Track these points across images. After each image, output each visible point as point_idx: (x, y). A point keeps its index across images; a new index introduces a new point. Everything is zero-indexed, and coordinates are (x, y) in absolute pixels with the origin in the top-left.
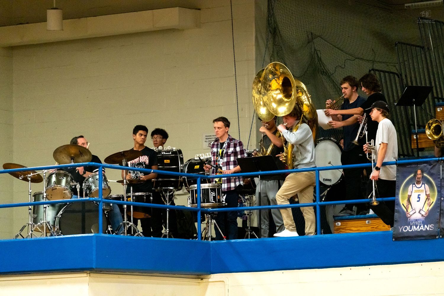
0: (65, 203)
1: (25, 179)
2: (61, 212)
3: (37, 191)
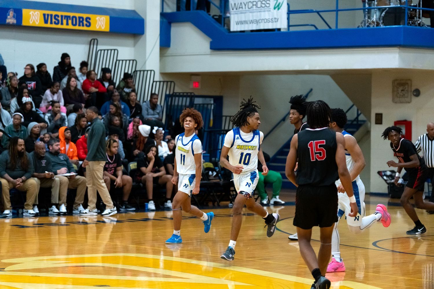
2: (384, 13)
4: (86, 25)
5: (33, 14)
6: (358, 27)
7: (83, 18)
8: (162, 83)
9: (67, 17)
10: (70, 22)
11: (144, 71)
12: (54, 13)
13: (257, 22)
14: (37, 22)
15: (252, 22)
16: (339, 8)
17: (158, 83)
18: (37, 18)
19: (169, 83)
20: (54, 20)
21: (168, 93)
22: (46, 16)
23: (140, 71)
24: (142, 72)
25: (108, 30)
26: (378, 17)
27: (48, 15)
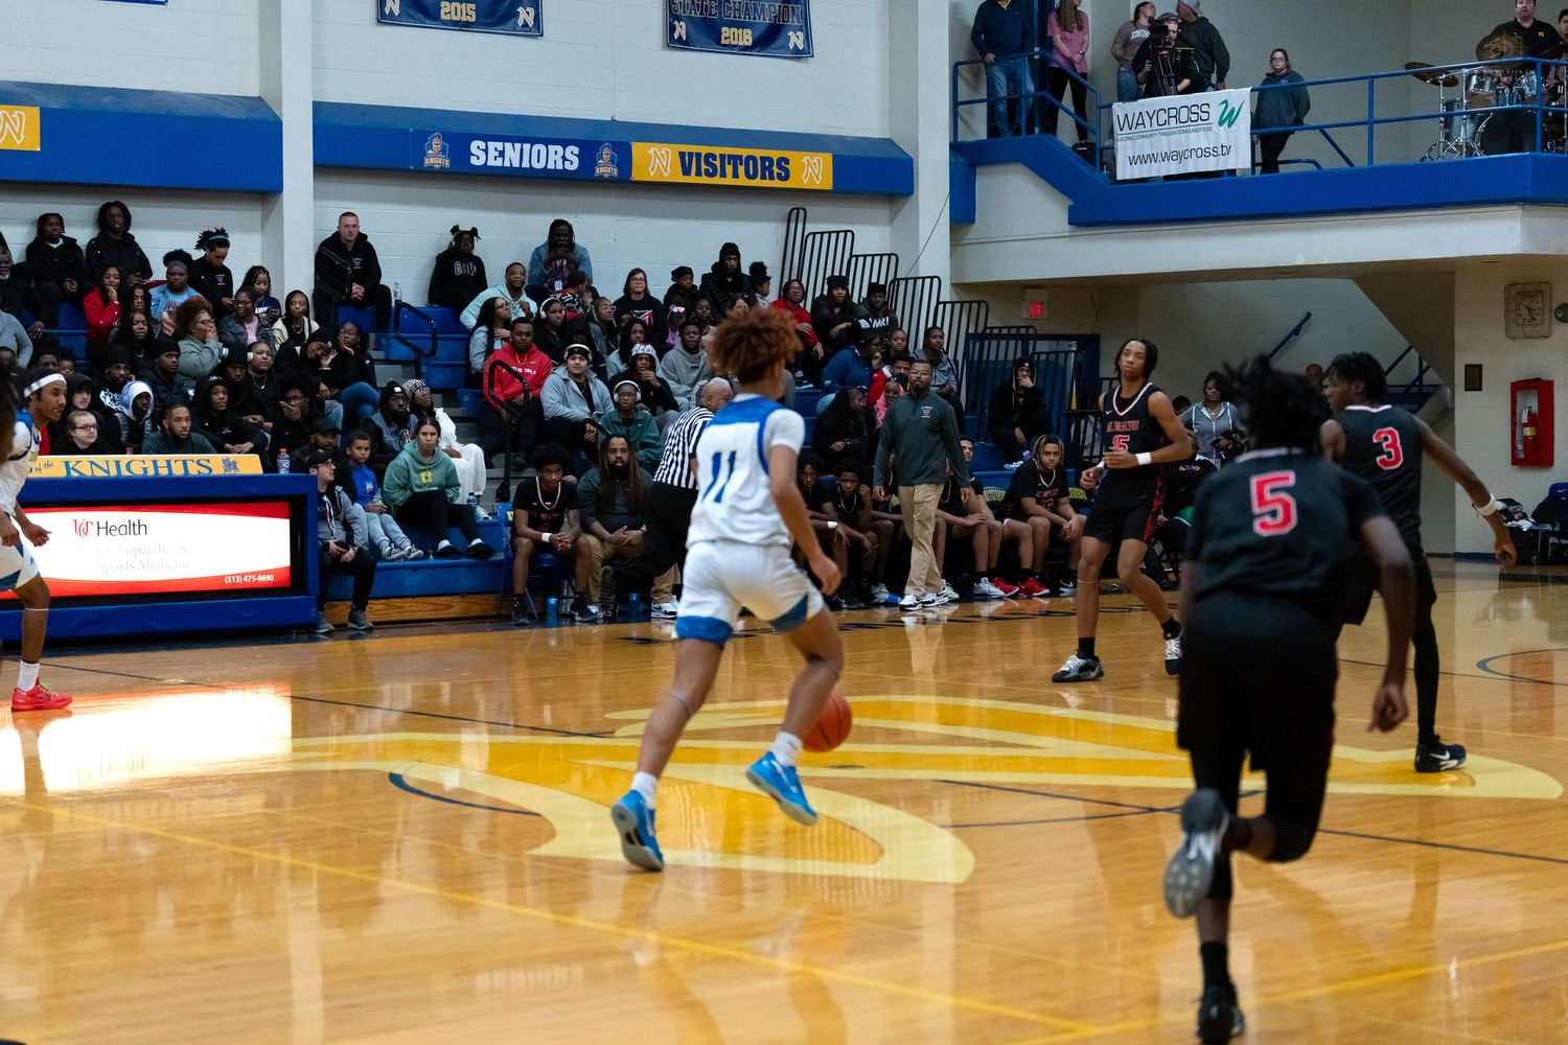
0: (1487, 113)
1: (1435, 83)
2: (1483, 125)
3: (1451, 98)
4: (780, 178)
5: (655, 152)
6: (1422, 160)
7: (770, 160)
8: (957, 306)
9: (735, 159)
10: (741, 169)
11: (915, 279)
12: (704, 150)
13: (1179, 156)
14: (666, 172)
15: (1167, 157)
16: (1376, 117)
17: (948, 306)
18: (665, 164)
19: (975, 306)
20: (704, 167)
21: (971, 330)
22: (687, 157)
23: (907, 279)
24: (911, 282)
25: (829, 186)
26: (1469, 134)
27: (691, 154)
